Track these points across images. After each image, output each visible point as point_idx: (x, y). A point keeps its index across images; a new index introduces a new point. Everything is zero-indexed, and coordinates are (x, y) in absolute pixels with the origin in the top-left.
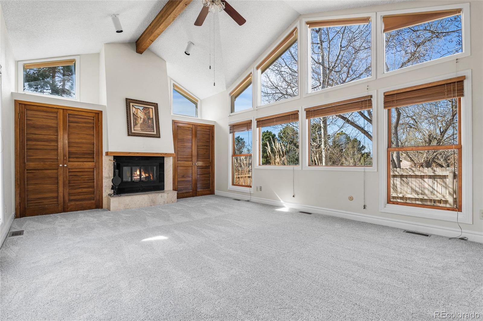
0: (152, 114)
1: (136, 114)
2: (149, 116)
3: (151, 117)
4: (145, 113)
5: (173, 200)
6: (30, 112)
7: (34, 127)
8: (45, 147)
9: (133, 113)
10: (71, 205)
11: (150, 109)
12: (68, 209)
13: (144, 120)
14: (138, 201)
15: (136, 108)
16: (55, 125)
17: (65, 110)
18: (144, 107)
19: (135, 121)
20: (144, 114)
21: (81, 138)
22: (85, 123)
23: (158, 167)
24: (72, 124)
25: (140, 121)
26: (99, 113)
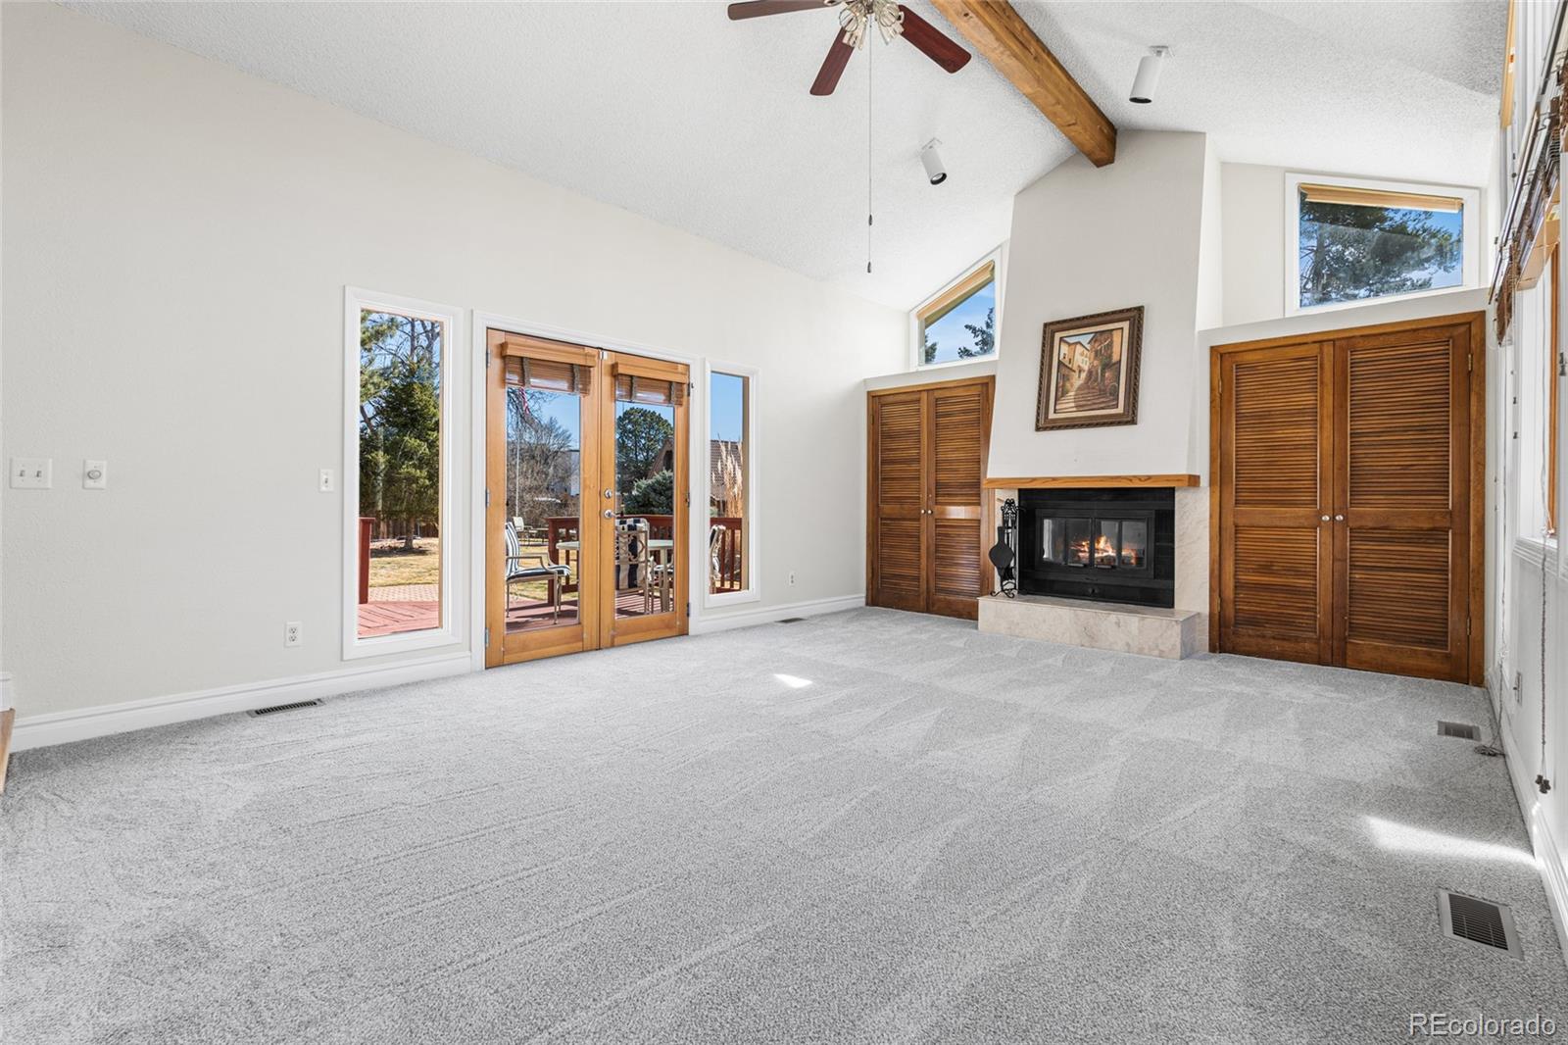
0: (1120, 349)
1: (1067, 364)
2: (1110, 356)
3: (1115, 358)
4: (1096, 352)
6: (886, 409)
7: (890, 437)
8: (904, 475)
9: (1059, 361)
10: (939, 600)
11: (1114, 332)
12: (933, 606)
13: (1090, 372)
14: (1044, 621)
15: (1069, 344)
16: (916, 428)
17: (930, 390)
18: (1096, 333)
19: (1061, 384)
20: (1093, 354)
21: (957, 450)
22: (965, 412)
23: (1152, 525)
24: (941, 420)
25: (1077, 381)
26: (987, 383)
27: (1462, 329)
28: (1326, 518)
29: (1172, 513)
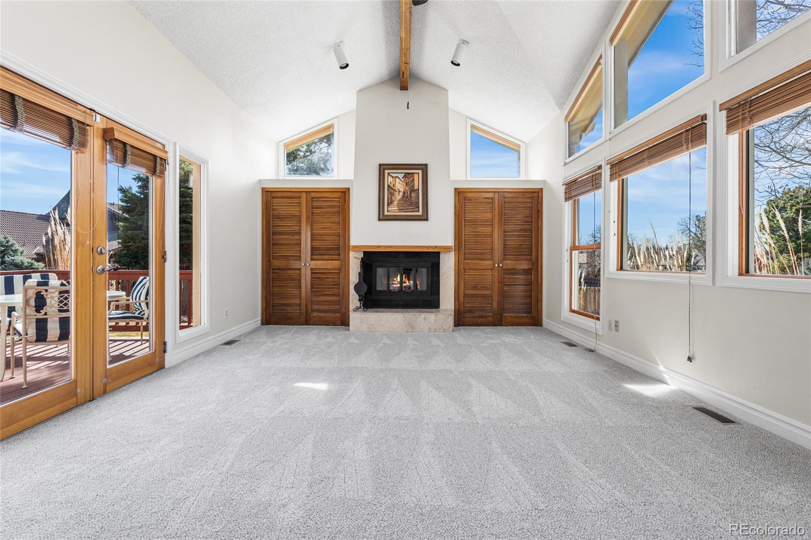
0: (418, 182)
1: (392, 187)
2: (413, 186)
3: (416, 187)
4: (407, 183)
5: (445, 328)
6: (275, 200)
7: (279, 218)
8: (289, 242)
9: (388, 185)
10: (314, 317)
11: (415, 174)
12: (310, 321)
13: (404, 193)
14: (388, 321)
15: (393, 177)
16: (298, 214)
17: (308, 192)
18: (406, 173)
19: (390, 197)
20: (405, 184)
21: (325, 228)
22: (330, 207)
23: (430, 269)
24: (315, 211)
25: (398, 197)
26: (345, 192)
27: (537, 194)
28: (496, 265)
29: (439, 263)
